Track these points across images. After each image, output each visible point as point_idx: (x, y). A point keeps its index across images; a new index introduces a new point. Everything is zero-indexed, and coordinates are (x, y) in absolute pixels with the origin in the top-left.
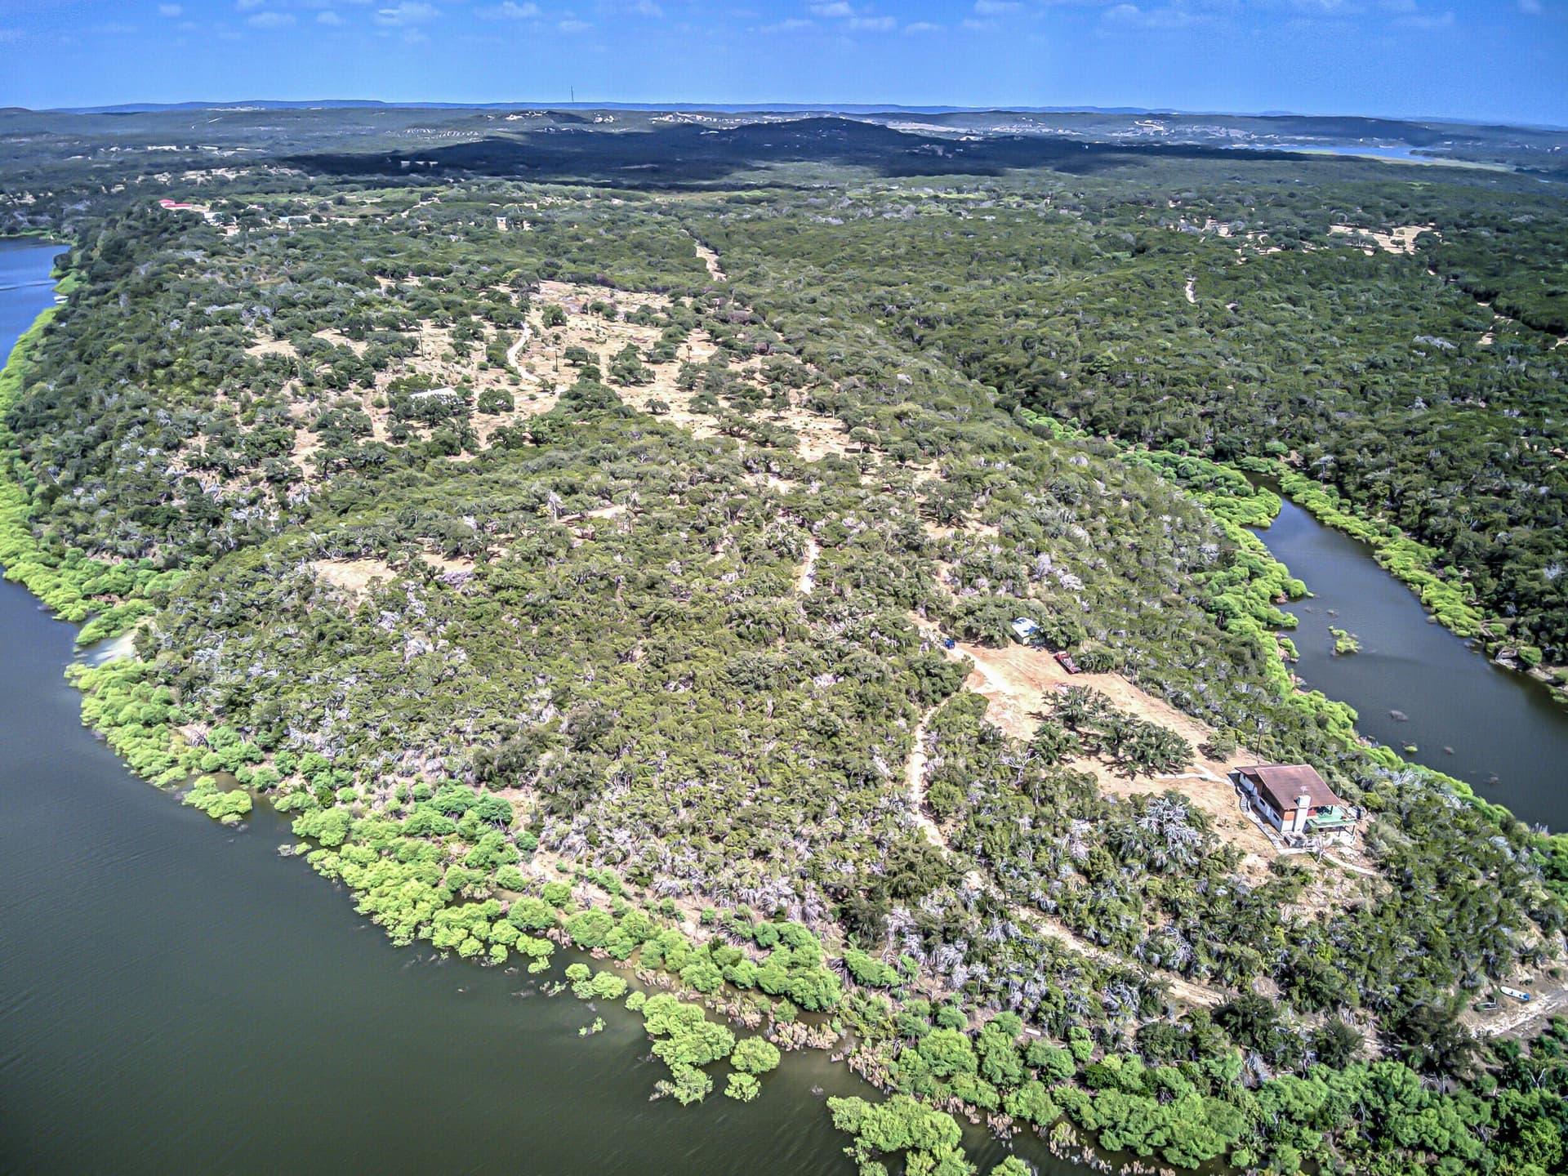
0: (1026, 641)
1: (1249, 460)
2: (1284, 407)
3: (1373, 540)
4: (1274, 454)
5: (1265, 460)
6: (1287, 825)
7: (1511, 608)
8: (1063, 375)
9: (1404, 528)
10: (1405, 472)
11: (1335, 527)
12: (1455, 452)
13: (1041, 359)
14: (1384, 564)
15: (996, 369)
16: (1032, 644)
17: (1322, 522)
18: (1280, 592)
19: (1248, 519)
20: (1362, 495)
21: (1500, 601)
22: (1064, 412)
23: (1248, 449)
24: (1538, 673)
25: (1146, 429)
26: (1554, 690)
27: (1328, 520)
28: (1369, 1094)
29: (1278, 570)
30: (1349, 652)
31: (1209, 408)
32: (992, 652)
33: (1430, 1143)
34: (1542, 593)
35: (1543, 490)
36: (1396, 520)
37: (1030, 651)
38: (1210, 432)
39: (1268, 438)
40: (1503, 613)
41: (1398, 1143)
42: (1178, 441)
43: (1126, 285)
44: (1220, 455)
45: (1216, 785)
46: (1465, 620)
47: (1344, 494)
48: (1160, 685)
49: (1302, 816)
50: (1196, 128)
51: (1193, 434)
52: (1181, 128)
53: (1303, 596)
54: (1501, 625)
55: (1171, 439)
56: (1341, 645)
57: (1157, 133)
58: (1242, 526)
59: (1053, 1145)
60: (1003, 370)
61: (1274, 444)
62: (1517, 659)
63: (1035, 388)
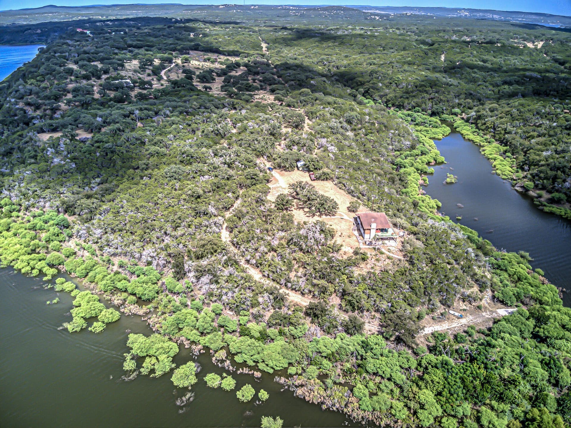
0: (301, 169)
1: (444, 116)
2: (463, 96)
3: (482, 144)
4: (456, 114)
5: (451, 116)
6: (367, 236)
7: (526, 168)
8: (380, 84)
9: (496, 140)
10: (501, 118)
11: (469, 140)
12: (522, 110)
13: (375, 79)
14: (483, 153)
15: (357, 83)
16: (303, 170)
17: (464, 138)
18: (432, 161)
19: (434, 136)
20: (483, 127)
21: (523, 165)
22: (377, 98)
23: (445, 112)
24: (532, 193)
25: (406, 104)
26: (535, 199)
27: (466, 137)
28: (359, 348)
29: (435, 151)
30: (451, 183)
31: (432, 96)
32: (286, 173)
33: (381, 373)
34: (540, 161)
35: (555, 124)
36: (494, 137)
37: (301, 173)
38: (430, 104)
39: (453, 108)
40: (523, 169)
41: (367, 372)
42: (417, 108)
43: (417, 54)
44: (433, 114)
45: (346, 221)
46: (507, 173)
47: (477, 128)
49: (373, 232)
50: (481, 14)
51: (423, 106)
52: (475, 14)
53: (443, 162)
54: (521, 174)
55: (414, 107)
56: (448, 180)
57: (466, 15)
58: (430, 138)
59: (214, 359)
60: (359, 84)
61: (457, 110)
62: (522, 187)
63: (369, 89)
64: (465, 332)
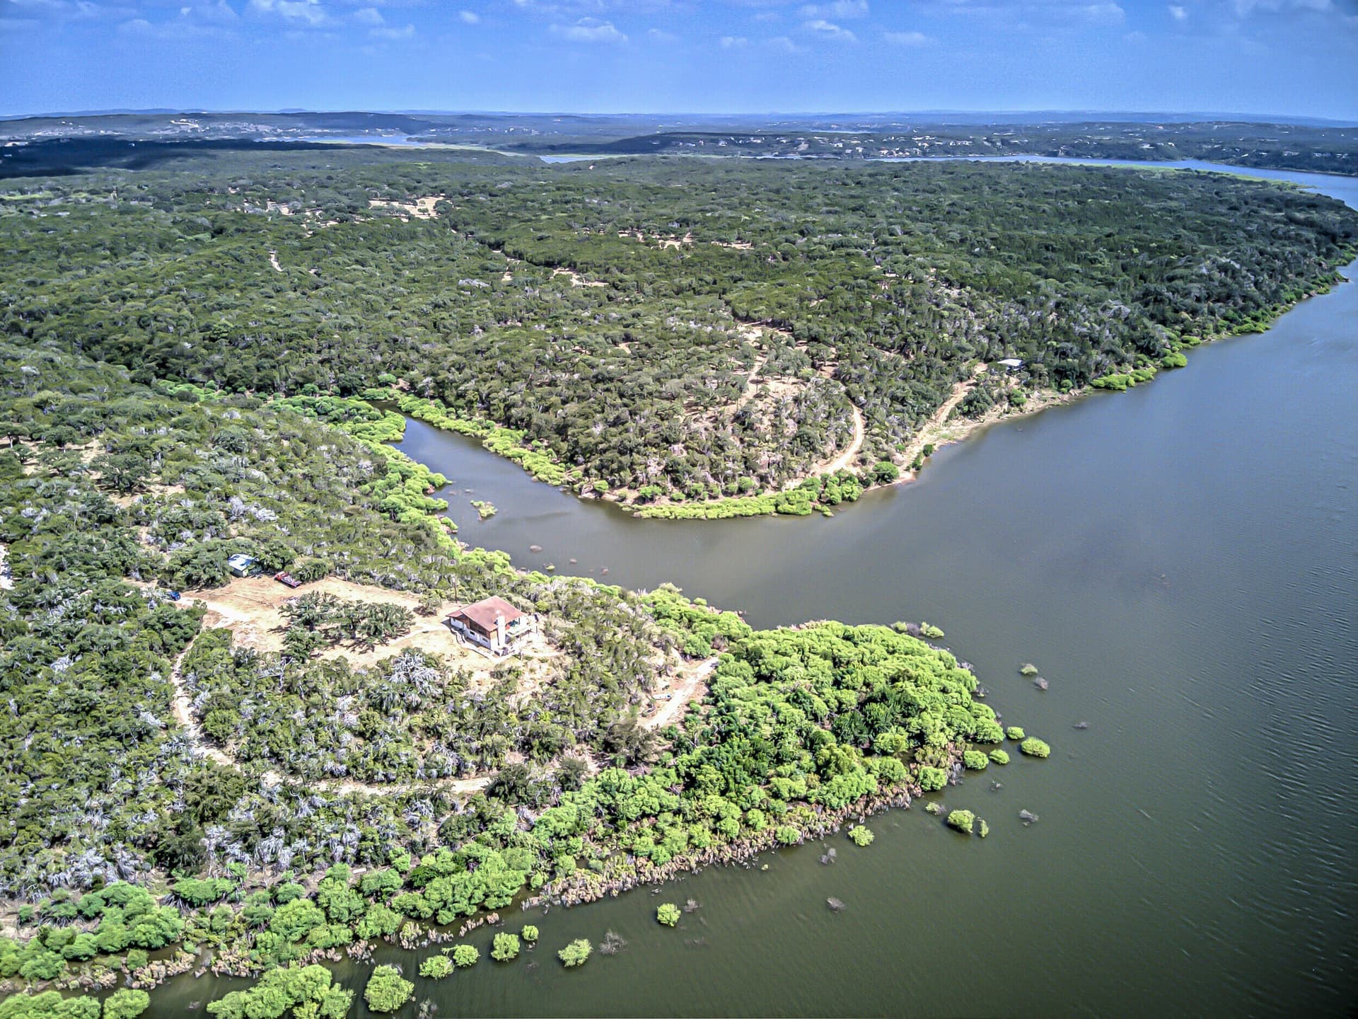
0: (245, 573)
1: (369, 391)
2: (383, 347)
3: (479, 433)
4: (386, 384)
5: (381, 390)
6: (493, 642)
7: (581, 459)
8: (188, 345)
9: (497, 421)
10: (485, 380)
11: (449, 429)
12: (514, 360)
13: (161, 334)
14: (492, 449)
15: (120, 349)
16: (252, 574)
17: (439, 428)
18: (428, 486)
19: (384, 437)
20: (461, 402)
21: (572, 456)
22: (199, 377)
23: (365, 383)
24: (609, 497)
25: (278, 381)
26: (621, 505)
27: (443, 426)
28: (601, 797)
29: (421, 470)
30: (490, 516)
31: (325, 355)
32: (217, 592)
33: (648, 810)
34: (596, 444)
35: (576, 376)
36: (490, 416)
37: (250, 580)
38: (332, 375)
39: (378, 372)
40: (576, 463)
42: (308, 386)
43: (218, 262)
44: (345, 391)
45: (436, 632)
46: (555, 474)
47: (448, 405)
48: (368, 574)
49: (503, 632)
51: (319, 379)
52: (214, 125)
53: (444, 484)
54: (578, 471)
55: (302, 385)
56: (484, 512)
58: (382, 443)
59: (405, 943)
60: (126, 349)
61: (384, 376)
62: (594, 491)
63: (165, 360)
64: (688, 712)
